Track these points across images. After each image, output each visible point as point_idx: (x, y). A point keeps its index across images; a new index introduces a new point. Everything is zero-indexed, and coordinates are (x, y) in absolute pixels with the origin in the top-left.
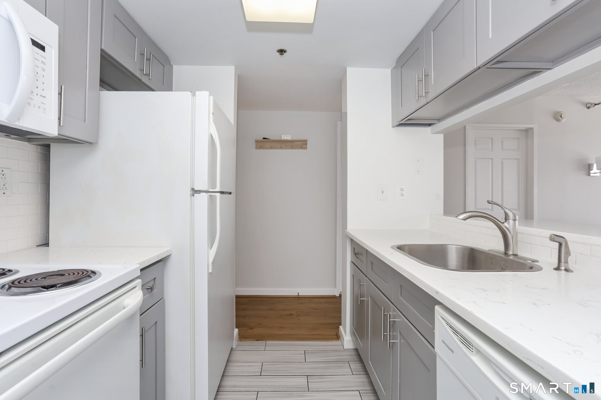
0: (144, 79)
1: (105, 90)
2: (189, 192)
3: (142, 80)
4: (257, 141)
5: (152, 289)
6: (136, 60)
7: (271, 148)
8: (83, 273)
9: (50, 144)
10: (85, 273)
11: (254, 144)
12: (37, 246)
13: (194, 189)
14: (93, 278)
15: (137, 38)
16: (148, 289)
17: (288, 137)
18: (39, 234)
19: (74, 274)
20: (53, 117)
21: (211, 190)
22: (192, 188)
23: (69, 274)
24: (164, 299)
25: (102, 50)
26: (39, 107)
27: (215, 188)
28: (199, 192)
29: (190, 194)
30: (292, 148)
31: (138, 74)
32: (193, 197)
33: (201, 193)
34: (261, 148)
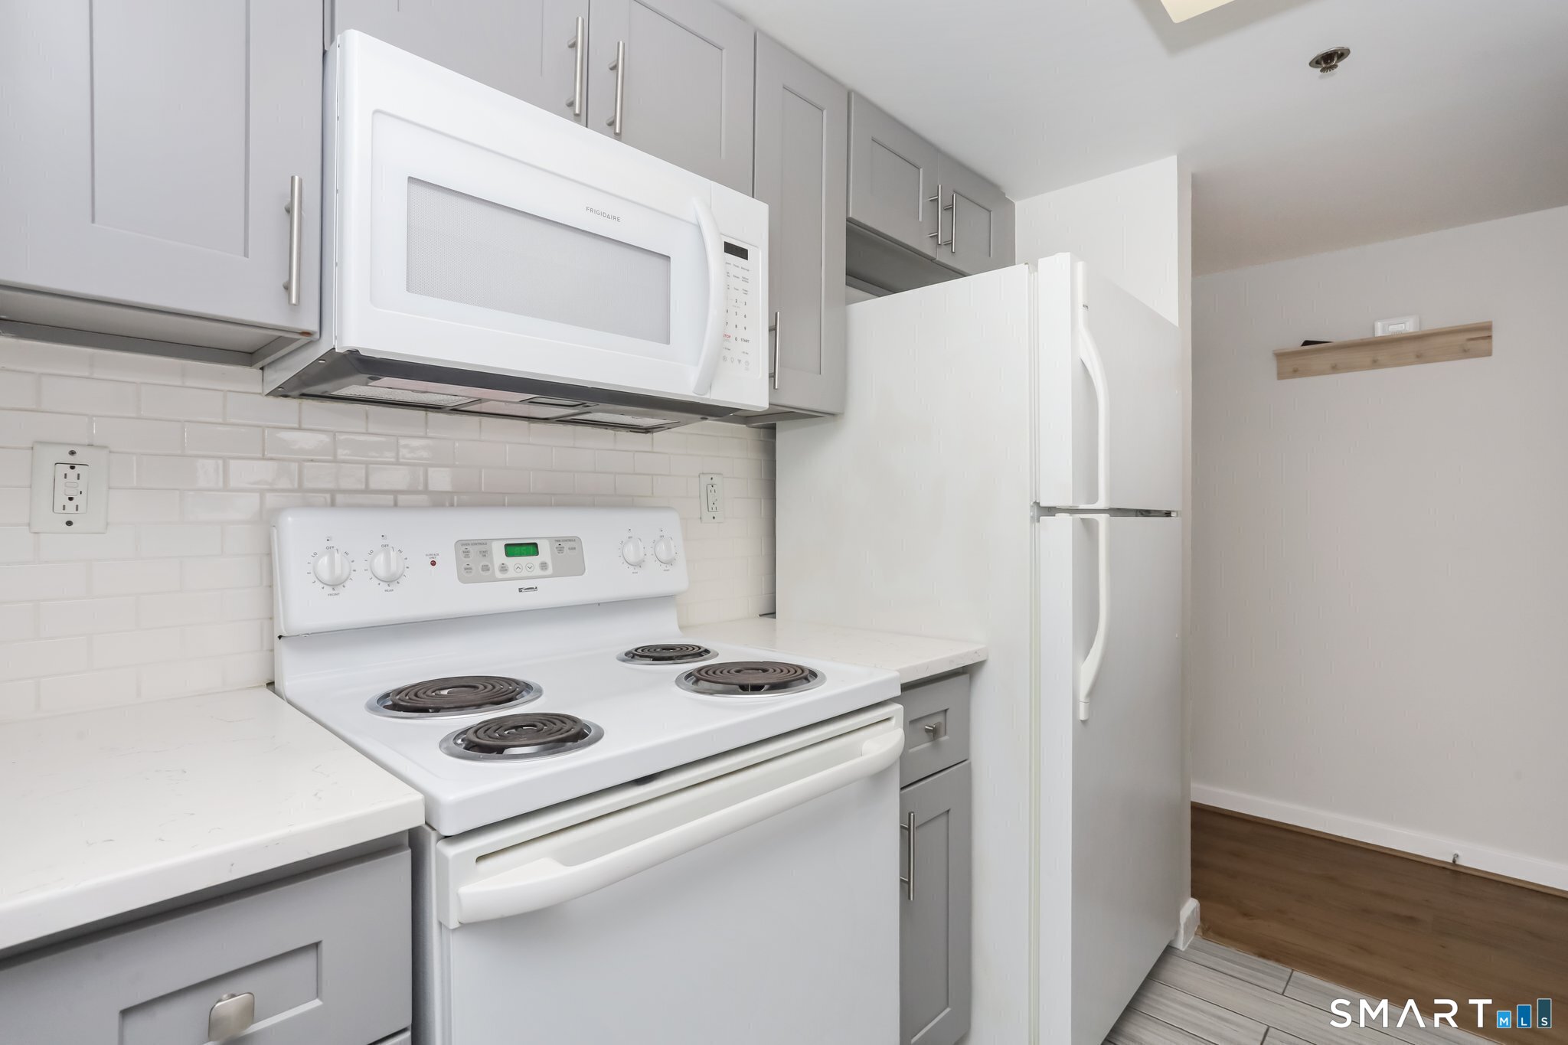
0: (943, 256)
1: (871, 295)
2: (1028, 512)
3: (937, 259)
4: (1281, 356)
5: (934, 733)
6: (920, 219)
7: (1335, 369)
8: (796, 672)
9: (775, 424)
10: (799, 672)
11: (1272, 366)
12: (760, 616)
13: (1039, 503)
14: (813, 682)
15: (921, 170)
16: (927, 731)
17: (1407, 326)
18: (763, 592)
19: (782, 671)
20: (760, 375)
21: (1082, 506)
22: (1035, 503)
23: (775, 671)
24: (970, 763)
25: (849, 220)
26: (740, 361)
27: (1095, 499)
28: (1051, 511)
29: (1032, 517)
30: (1421, 358)
31: (927, 248)
32: (1037, 524)
33: (1057, 515)
34: (1296, 373)
